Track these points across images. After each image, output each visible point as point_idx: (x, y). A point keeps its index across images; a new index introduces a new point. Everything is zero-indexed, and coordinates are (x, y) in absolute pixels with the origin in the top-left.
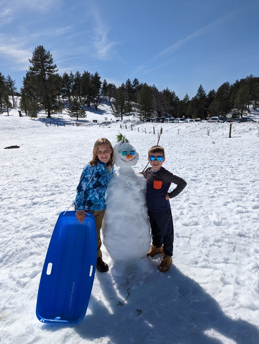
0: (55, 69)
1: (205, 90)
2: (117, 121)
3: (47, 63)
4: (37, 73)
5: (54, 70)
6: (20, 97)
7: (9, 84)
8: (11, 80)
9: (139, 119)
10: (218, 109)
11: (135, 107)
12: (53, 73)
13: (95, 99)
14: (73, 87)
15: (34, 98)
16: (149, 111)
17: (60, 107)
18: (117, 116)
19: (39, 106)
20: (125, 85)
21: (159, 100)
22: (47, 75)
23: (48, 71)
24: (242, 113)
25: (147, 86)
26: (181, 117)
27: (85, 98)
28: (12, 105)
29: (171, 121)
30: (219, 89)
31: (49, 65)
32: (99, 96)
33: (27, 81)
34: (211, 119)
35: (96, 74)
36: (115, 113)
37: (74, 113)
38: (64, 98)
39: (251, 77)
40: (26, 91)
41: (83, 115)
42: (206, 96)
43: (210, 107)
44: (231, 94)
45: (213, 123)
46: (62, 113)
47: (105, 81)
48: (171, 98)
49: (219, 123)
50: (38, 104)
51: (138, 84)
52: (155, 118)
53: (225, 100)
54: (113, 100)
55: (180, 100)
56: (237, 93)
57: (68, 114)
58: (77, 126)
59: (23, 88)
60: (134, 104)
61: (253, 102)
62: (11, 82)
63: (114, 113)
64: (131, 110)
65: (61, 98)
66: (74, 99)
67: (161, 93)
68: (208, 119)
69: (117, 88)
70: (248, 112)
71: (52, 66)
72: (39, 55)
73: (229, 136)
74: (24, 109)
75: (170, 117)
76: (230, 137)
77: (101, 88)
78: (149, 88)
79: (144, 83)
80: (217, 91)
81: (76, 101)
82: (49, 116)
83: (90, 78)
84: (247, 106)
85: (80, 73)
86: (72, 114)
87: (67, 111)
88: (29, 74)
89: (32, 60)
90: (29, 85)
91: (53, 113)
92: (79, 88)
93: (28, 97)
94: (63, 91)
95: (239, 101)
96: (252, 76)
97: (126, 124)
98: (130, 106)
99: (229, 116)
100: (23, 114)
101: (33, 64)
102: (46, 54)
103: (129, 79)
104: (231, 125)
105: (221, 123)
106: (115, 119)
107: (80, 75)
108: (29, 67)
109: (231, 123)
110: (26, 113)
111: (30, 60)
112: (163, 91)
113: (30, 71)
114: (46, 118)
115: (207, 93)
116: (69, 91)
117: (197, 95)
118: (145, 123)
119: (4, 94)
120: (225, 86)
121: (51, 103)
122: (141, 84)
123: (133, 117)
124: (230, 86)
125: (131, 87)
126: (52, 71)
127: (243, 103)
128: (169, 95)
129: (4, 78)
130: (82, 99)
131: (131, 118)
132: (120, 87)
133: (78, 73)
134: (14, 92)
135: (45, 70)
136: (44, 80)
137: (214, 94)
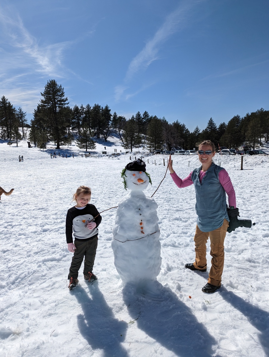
0: (67, 102)
1: (215, 123)
2: (127, 152)
3: (58, 96)
4: (48, 106)
5: (65, 103)
6: (30, 129)
7: (20, 116)
8: (22, 112)
9: (149, 151)
10: (229, 142)
11: (145, 139)
12: (64, 106)
13: (104, 131)
14: (83, 120)
15: (44, 130)
16: (159, 143)
17: (69, 138)
18: (127, 148)
19: (49, 137)
20: (135, 118)
21: (169, 132)
22: (57, 108)
23: (59, 104)
24: (254, 146)
25: (157, 118)
26: (191, 149)
27: (95, 130)
28: (22, 136)
29: (181, 153)
30: (230, 122)
31: (60, 98)
32: (108, 128)
33: (38, 114)
34: (222, 151)
35: (107, 107)
36: (125, 145)
37: (83, 144)
38: (74, 130)
39: (261, 110)
40: (36, 123)
41: (92, 146)
42: (217, 129)
43: (221, 139)
44: (242, 127)
45: (224, 155)
46: (72, 144)
47: (115, 113)
48: (181, 131)
49: (230, 155)
50: (48, 135)
51: (147, 117)
52: (165, 150)
53: (236, 133)
54: (122, 132)
55: (190, 133)
56: (248, 126)
57: (77, 146)
58: (86, 157)
59: (33, 120)
60: (143, 136)
61: (265, 135)
62: (22, 114)
63: (123, 145)
64: (141, 143)
65: (71, 130)
66: (84, 131)
67: (171, 125)
68: (220, 151)
69: (127, 120)
70: (260, 145)
71: (63, 99)
72: (51, 89)
73: (240, 169)
74: (33, 140)
75: (180, 149)
76: (242, 169)
77: (111, 120)
78: (159, 120)
79: (154, 116)
80: (227, 124)
81: (86, 133)
82: (58, 148)
83: (101, 111)
84: (259, 139)
85: (90, 106)
86: (81, 145)
87: (76, 143)
88: (40, 106)
89: (43, 94)
90: (39, 117)
91: (62, 144)
92: (89, 120)
93: (38, 129)
94: (73, 123)
95: (251, 134)
96: (263, 109)
97: (136, 156)
98: (140, 138)
99: (241, 149)
100: (32, 145)
101: (45, 97)
102: (58, 88)
103: (139, 112)
104: (242, 157)
105: (232, 155)
106: (124, 150)
107: (90, 107)
108: (41, 100)
109: (243, 155)
110: (35, 144)
111: (41, 94)
112: (173, 123)
113: (41, 103)
114: (55, 149)
115: (218, 126)
116: (79, 123)
117: (208, 127)
118: (155, 155)
119: (14, 126)
120: (236, 120)
121: (61, 134)
122: (151, 117)
123: (143, 149)
124: (241, 119)
125: (141, 120)
126: (63, 103)
127: (255, 136)
128: (179, 128)
129: (15, 110)
130: (92, 131)
131: (141, 150)
132: (130, 120)
133: (88, 106)
134: (24, 124)
135: (56, 103)
136: (55, 112)
137: (225, 127)
